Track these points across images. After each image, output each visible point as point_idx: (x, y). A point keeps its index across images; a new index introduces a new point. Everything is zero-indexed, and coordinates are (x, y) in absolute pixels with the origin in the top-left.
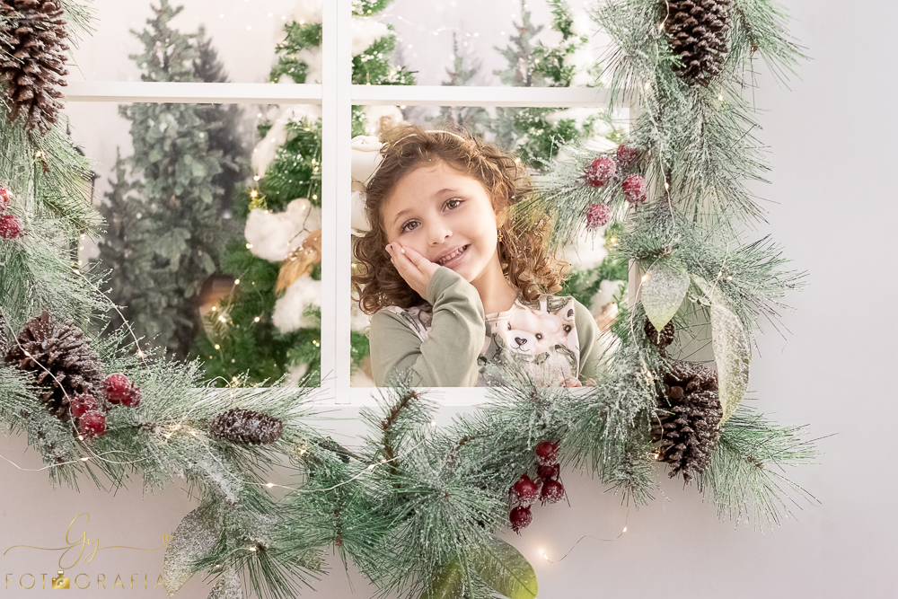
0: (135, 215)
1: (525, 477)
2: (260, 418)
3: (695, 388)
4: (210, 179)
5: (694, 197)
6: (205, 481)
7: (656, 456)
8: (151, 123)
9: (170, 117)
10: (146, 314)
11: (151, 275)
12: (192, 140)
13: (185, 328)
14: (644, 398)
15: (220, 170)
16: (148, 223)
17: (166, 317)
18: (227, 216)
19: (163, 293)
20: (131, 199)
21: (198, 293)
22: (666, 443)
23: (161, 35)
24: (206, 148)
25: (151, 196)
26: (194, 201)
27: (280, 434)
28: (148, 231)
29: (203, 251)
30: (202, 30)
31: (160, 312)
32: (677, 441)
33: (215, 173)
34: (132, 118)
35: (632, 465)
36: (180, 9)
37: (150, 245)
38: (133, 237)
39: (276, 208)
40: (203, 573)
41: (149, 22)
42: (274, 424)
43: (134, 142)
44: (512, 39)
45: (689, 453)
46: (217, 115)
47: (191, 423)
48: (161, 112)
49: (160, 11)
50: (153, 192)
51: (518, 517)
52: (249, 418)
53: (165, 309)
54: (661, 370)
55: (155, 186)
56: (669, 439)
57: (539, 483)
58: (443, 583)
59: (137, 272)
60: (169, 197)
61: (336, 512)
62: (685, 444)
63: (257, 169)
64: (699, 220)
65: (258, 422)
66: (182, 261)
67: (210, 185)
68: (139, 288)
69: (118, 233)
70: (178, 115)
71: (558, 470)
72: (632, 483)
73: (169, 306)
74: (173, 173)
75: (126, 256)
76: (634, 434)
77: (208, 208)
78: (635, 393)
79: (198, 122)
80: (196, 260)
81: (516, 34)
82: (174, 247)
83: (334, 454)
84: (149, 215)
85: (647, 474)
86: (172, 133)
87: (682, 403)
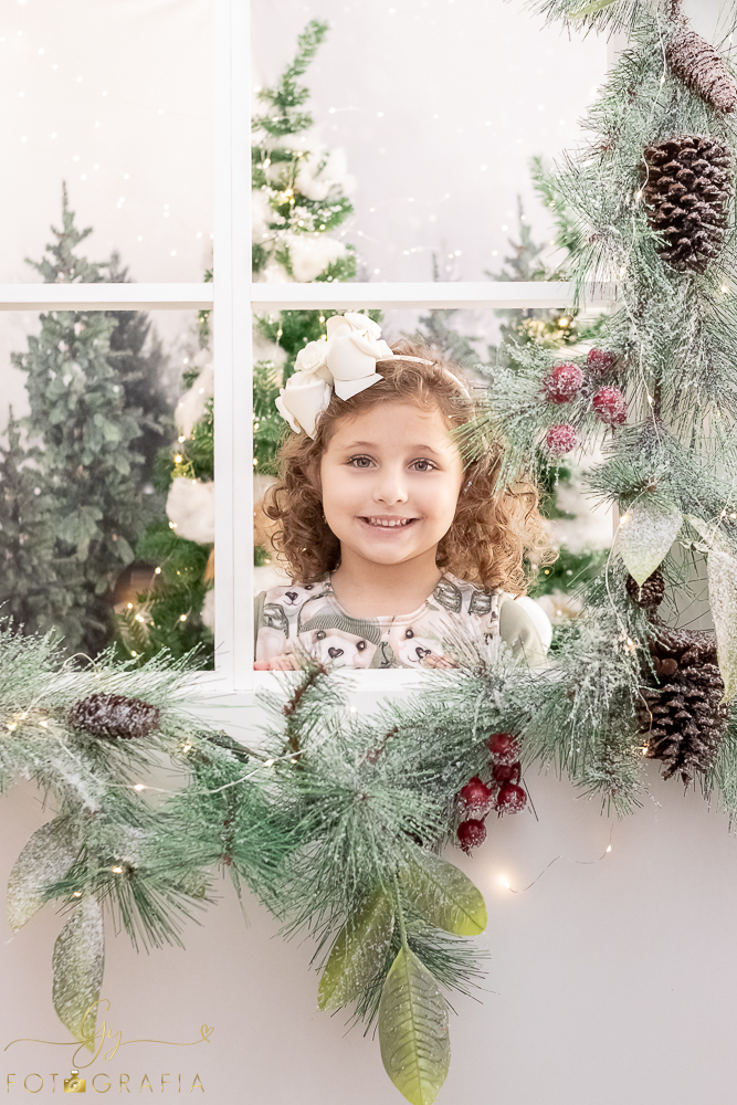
0: (33, 491)
1: (476, 781)
2: (130, 704)
3: (692, 662)
4: (126, 444)
5: (690, 417)
6: (58, 785)
7: (645, 750)
8: (53, 375)
9: (76, 367)
10: (46, 614)
11: (52, 565)
12: (104, 396)
13: (96, 632)
14: (624, 673)
15: (139, 433)
16: (49, 500)
17: (72, 619)
18: (149, 490)
19: (68, 588)
20: (27, 470)
21: (112, 588)
22: (656, 732)
23: (65, 265)
24: (123, 405)
25: (53, 466)
26: (107, 473)
27: (156, 726)
28: (49, 511)
29: (118, 535)
30: (116, 258)
31: (64, 613)
32: (670, 730)
33: (132, 436)
34: (29, 369)
35: (613, 763)
36: (87, 232)
37: (50, 527)
38: (29, 518)
39: (206, 476)
40: (56, 903)
41: (49, 248)
42: (147, 712)
43: (31, 398)
44: (508, 260)
45: (686, 745)
46: (135, 363)
47: (45, 712)
48: (65, 361)
49: (63, 235)
50: (55, 461)
51: (468, 833)
52: (116, 704)
53: (70, 608)
54: (648, 638)
55: (58, 454)
56: (661, 727)
57: (494, 788)
58: (367, 915)
59: (35, 562)
60: (75, 468)
61: (226, 823)
62: (682, 734)
63: (182, 428)
64: (697, 445)
65: (128, 709)
66: (92, 547)
67: (126, 452)
68: (38, 583)
69: (10, 513)
70: (86, 364)
71: (519, 772)
72: (613, 786)
73: (76, 605)
74: (81, 438)
75: (21, 541)
76: (616, 722)
77: (124, 480)
78: (611, 666)
79: (111, 372)
80: (109, 544)
81: (513, 254)
82: (82, 530)
83: (229, 752)
84: (50, 490)
85: (634, 774)
86: (79, 387)
87: (676, 681)
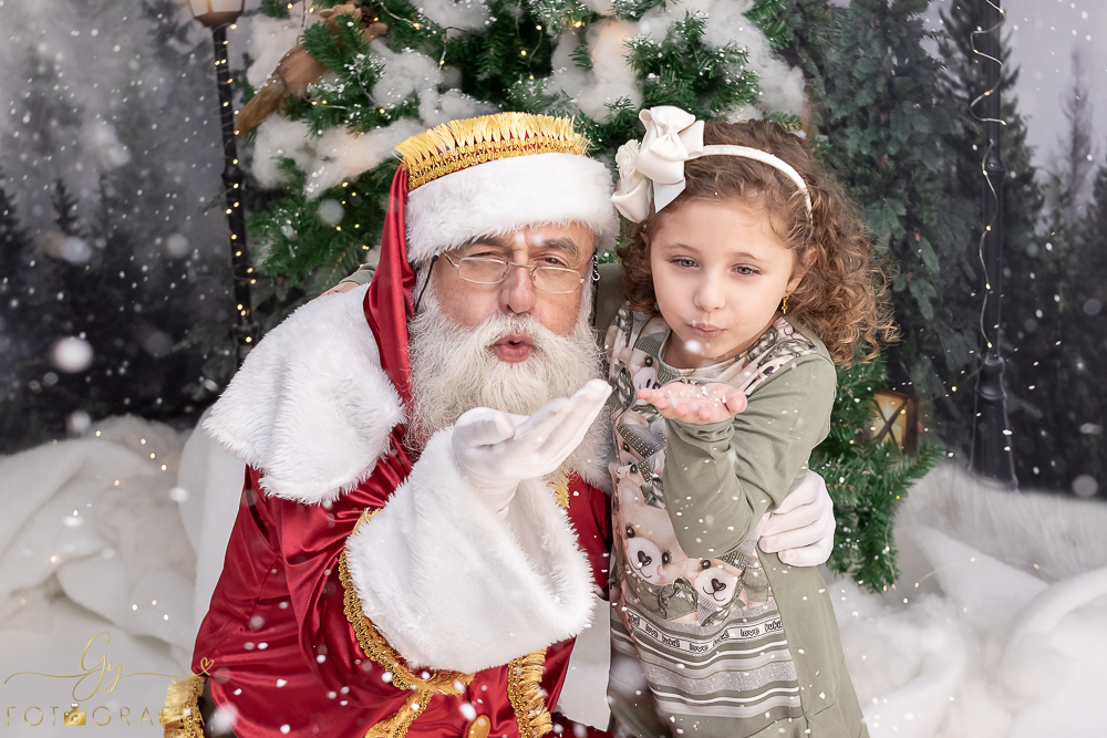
26: (914, 167)
29: (921, 235)
55: (862, 139)
60: (880, 156)
66: (892, 243)
67: (936, 147)
74: (887, 124)
77: (932, 178)
80: (911, 243)
82: (883, 223)
